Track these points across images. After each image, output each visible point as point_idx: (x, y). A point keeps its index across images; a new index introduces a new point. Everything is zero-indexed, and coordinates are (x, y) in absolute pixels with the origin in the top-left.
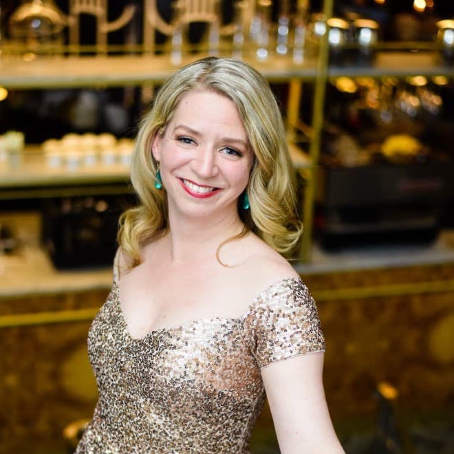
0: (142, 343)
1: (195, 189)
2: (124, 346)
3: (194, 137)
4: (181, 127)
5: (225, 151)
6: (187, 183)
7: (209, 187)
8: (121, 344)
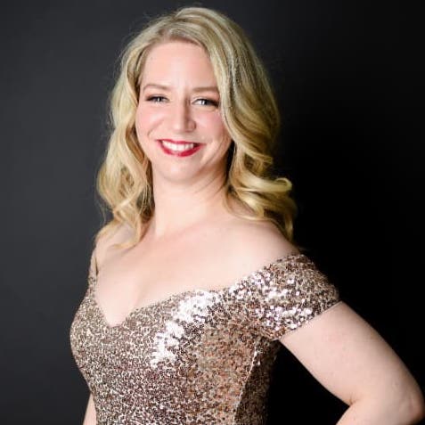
0: (121, 329)
1: (174, 147)
2: (103, 337)
3: (165, 93)
4: (149, 85)
5: (200, 102)
6: (165, 144)
7: (190, 143)
8: (100, 336)
